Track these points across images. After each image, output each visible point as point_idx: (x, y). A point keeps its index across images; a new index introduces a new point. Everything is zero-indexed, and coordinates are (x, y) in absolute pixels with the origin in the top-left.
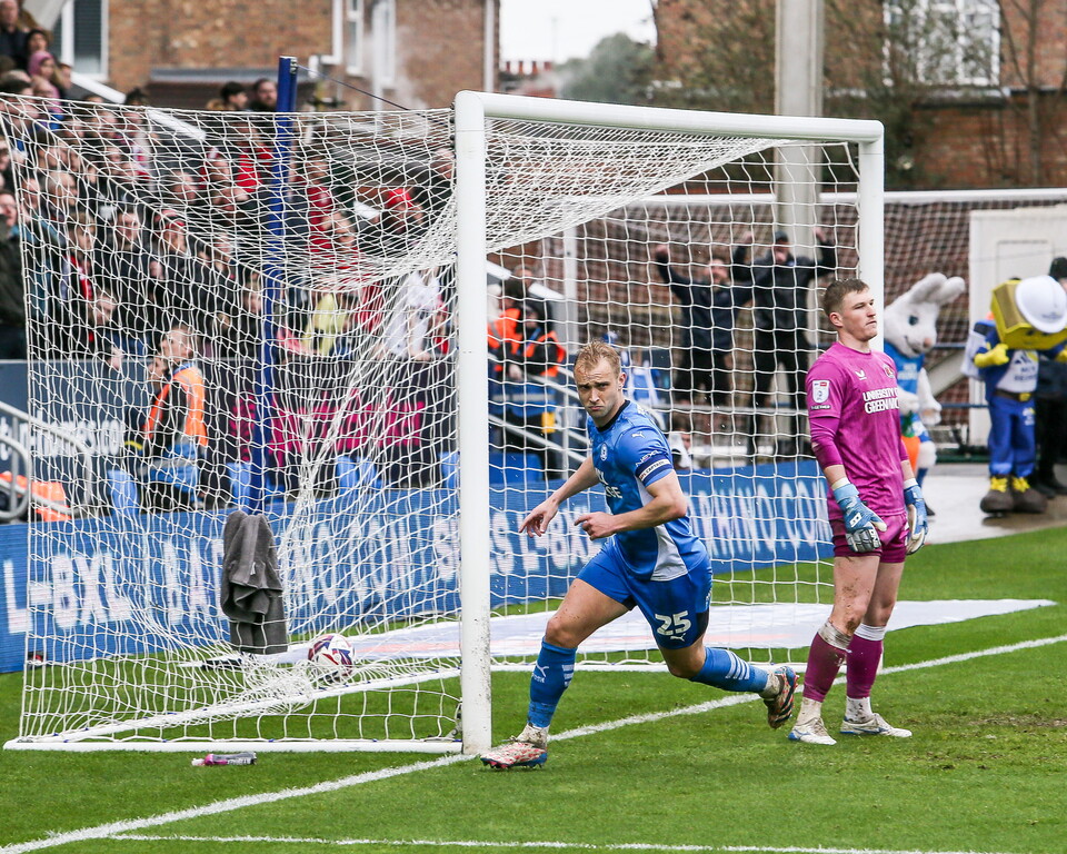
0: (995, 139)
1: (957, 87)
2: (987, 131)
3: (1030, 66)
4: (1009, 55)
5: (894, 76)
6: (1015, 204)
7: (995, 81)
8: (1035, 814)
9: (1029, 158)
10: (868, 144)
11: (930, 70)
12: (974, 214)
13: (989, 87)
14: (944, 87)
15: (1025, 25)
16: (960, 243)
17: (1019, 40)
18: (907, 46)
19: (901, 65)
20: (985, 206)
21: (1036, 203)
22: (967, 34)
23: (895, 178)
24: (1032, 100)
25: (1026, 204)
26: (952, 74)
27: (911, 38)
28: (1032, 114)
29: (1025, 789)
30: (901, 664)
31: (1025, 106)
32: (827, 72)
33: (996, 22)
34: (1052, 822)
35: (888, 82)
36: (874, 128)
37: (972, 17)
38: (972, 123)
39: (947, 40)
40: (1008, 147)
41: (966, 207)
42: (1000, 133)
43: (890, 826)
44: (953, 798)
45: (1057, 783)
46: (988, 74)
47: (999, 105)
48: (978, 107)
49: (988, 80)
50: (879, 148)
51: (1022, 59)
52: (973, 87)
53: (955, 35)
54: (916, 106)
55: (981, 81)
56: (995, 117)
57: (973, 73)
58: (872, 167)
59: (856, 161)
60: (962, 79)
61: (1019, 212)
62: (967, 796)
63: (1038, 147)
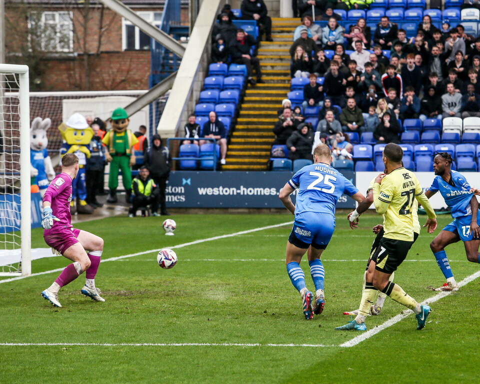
0: (72, 72)
1: (57, 52)
2: (68, 69)
3: (85, 44)
4: (76, 40)
5: (33, 48)
6: (80, 97)
7: (71, 50)
8: (90, 329)
9: (85, 80)
10: (23, 74)
11: (46, 46)
12: (64, 101)
13: (69, 53)
14: (51, 52)
15: (82, 29)
16: (59, 112)
17: (80, 34)
18: (38, 36)
19: (35, 44)
20: (68, 97)
21: (88, 97)
22: (60, 32)
23: (33, 87)
24: (85, 57)
25: (84, 97)
26: (55, 47)
27: (39, 34)
28: (85, 63)
29: (85, 319)
30: (38, 272)
31: (83, 60)
32: (6, 46)
33: (71, 27)
34: (96, 331)
35: (30, 50)
36: (25, 68)
37: (62, 26)
38: (63, 66)
39: (53, 34)
40: (77, 76)
41: (61, 98)
42: (74, 70)
43: (34, 334)
44: (58, 323)
45: (98, 316)
46: (69, 47)
47: (73, 59)
48: (65, 60)
49: (69, 50)
50: (27, 75)
51: (82, 42)
52: (63, 52)
53: (56, 33)
54: (41, 59)
55: (66, 50)
56: (72, 64)
57: (63, 47)
58: (25, 83)
59: (18, 81)
60: (59, 49)
61: (81, 100)
62: (63, 322)
63: (88, 76)
